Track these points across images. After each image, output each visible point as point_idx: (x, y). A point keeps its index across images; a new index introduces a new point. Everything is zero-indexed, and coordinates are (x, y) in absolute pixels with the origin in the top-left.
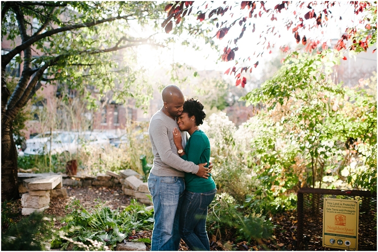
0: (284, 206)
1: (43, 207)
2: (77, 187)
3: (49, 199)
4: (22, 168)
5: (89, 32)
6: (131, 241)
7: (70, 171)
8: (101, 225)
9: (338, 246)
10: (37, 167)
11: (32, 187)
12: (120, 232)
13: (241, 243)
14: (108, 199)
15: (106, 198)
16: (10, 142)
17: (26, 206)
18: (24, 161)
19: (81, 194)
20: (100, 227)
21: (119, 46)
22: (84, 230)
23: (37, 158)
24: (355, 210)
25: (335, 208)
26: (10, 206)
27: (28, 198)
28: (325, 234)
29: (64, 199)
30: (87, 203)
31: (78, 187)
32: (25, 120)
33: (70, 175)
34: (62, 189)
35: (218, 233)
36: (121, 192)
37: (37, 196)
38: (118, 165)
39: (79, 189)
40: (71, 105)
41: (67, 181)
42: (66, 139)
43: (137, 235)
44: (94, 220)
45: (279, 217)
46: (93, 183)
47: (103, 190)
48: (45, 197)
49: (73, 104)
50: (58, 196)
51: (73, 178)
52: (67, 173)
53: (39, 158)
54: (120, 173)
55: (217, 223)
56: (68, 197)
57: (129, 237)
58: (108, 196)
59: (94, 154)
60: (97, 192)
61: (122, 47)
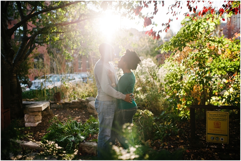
0: (186, 117)
1: (38, 122)
2: (60, 109)
3: (41, 117)
4: (28, 98)
5: (62, 11)
6: (88, 141)
7: (56, 99)
8: (70, 132)
9: (216, 141)
10: (37, 98)
11: (30, 110)
12: (82, 136)
13: (156, 141)
14: (78, 116)
15: (77, 115)
16: (16, 83)
17: (27, 121)
18: (29, 94)
19: (62, 113)
20: (70, 133)
21: (80, 19)
22: (60, 135)
23: (37, 92)
24: (227, 118)
25: (214, 117)
26: (19, 121)
27: (28, 117)
28: (208, 134)
29: (51, 117)
30: (66, 118)
31: (61, 109)
32: (28, 69)
33: (56, 101)
34: (50, 110)
35: (143, 134)
36: (87, 111)
37: (34, 115)
38: (86, 94)
39: (61, 110)
40: (56, 58)
41: (53, 106)
42: (55, 79)
43: (92, 137)
44: (66, 129)
45: (183, 124)
46: (70, 106)
47: (76, 110)
48: (38, 116)
49: (57, 57)
50: (48, 115)
51: (58, 104)
52: (54, 100)
53: (38, 91)
54: (86, 99)
55: (142, 129)
56: (54, 115)
57: (87, 139)
58: (78, 114)
59: (71, 88)
60: (72, 111)
61: (82, 20)
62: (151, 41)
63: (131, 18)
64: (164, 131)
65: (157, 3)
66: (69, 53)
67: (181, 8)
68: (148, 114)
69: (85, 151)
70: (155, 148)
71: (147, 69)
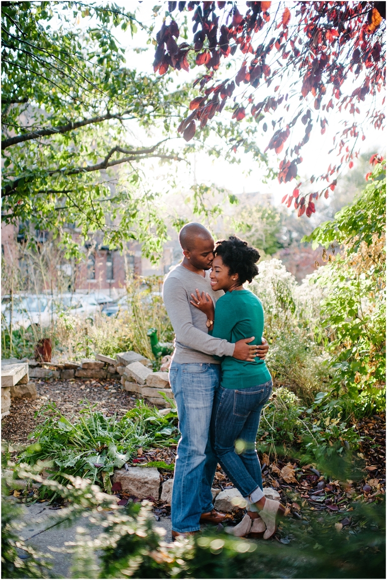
0: (375, 405)
2: (51, 380)
3: (9, 401)
5: (63, 141)
6: (136, 466)
7: (41, 355)
8: (89, 441)
12: (119, 451)
13: (308, 466)
14: (100, 399)
15: (96, 397)
19: (58, 392)
20: (89, 444)
21: (110, 161)
22: (63, 450)
29: (33, 400)
30: (68, 405)
31: (54, 380)
33: (41, 361)
34: (28, 384)
35: (272, 450)
36: (120, 387)
38: (115, 344)
39: (55, 383)
40: (40, 253)
41: (37, 372)
42: (34, 305)
43: (145, 456)
44: (79, 433)
45: (367, 423)
46: (77, 374)
47: (91, 385)
48: (3, 398)
49: (42, 253)
50: (23, 396)
51: (47, 368)
52: (36, 359)
54: (117, 357)
55: (270, 435)
56: (38, 396)
57: (134, 460)
58: (100, 394)
59: (78, 329)
60: (83, 387)
61: (114, 163)
62: (267, 218)
63: (231, 159)
64: (324, 441)
65: (312, 126)
66: (74, 243)
67: (364, 138)
68: (285, 397)
69: (127, 491)
70: (306, 484)
71: (270, 286)
